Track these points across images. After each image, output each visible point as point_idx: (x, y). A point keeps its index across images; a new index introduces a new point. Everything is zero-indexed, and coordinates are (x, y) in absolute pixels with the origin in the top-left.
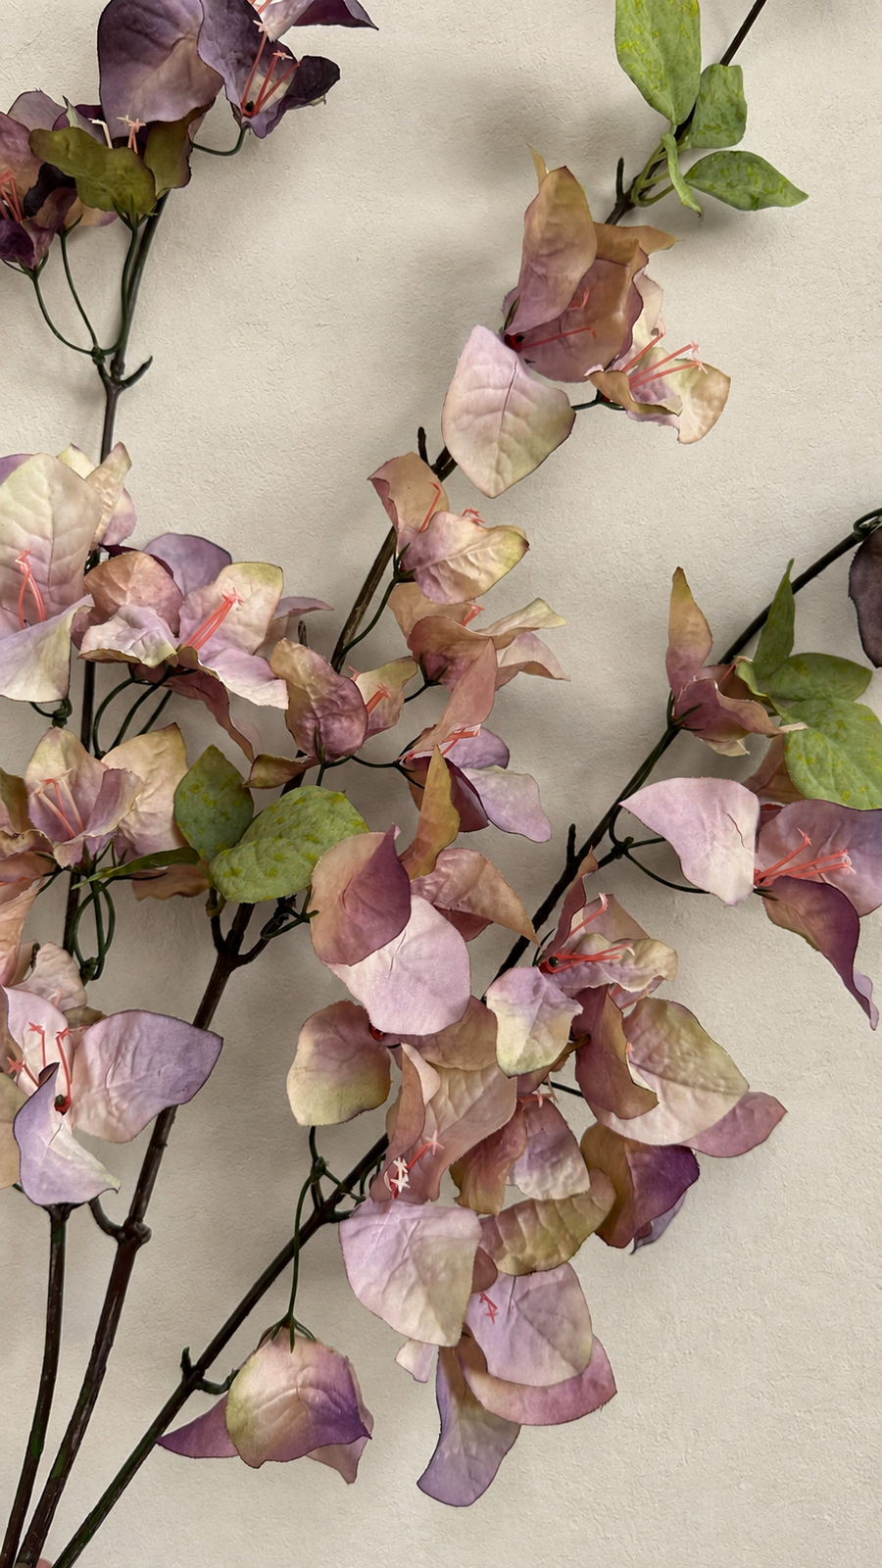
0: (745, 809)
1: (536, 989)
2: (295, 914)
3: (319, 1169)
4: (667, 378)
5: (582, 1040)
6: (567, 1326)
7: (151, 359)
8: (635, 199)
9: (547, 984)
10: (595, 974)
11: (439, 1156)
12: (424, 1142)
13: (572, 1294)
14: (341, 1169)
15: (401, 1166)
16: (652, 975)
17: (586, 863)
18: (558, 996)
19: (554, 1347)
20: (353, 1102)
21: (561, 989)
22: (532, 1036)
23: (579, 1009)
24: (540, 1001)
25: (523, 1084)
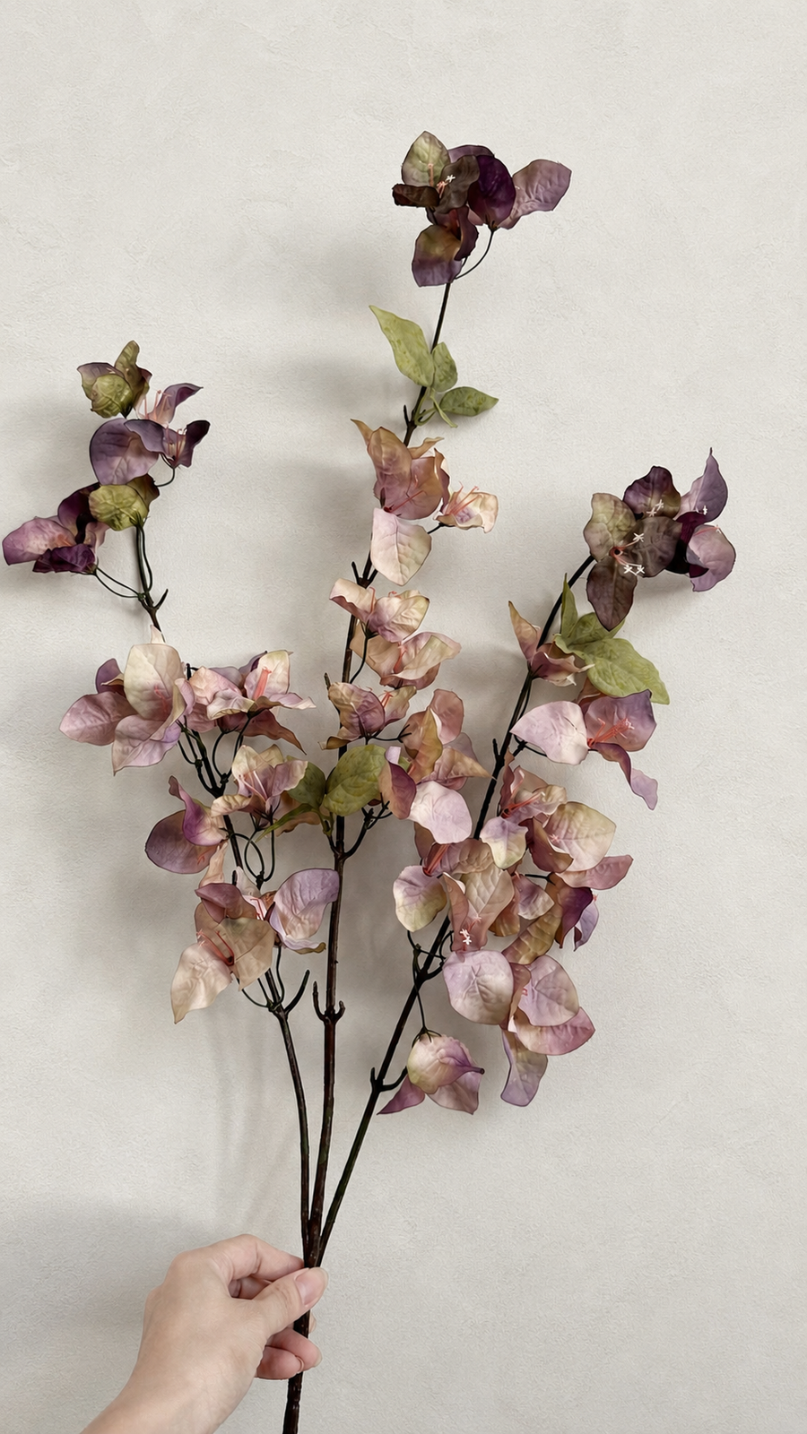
0: (574, 713)
1: (504, 828)
2: (374, 817)
3: (417, 951)
4: (470, 506)
5: (531, 842)
6: (564, 991)
7: (167, 591)
8: (416, 423)
9: (507, 822)
10: (529, 811)
11: (481, 923)
12: (471, 919)
13: (561, 976)
14: (427, 947)
15: (465, 932)
16: (556, 803)
17: (506, 757)
18: (515, 827)
19: (559, 1004)
20: (432, 910)
21: (515, 822)
22: (509, 849)
23: (526, 830)
24: (507, 832)
25: (512, 871)
